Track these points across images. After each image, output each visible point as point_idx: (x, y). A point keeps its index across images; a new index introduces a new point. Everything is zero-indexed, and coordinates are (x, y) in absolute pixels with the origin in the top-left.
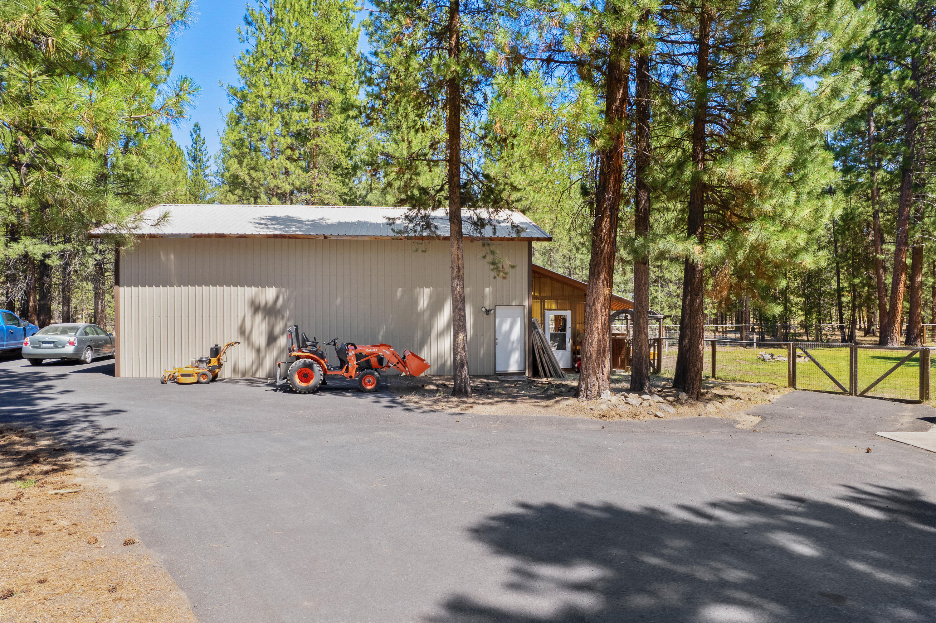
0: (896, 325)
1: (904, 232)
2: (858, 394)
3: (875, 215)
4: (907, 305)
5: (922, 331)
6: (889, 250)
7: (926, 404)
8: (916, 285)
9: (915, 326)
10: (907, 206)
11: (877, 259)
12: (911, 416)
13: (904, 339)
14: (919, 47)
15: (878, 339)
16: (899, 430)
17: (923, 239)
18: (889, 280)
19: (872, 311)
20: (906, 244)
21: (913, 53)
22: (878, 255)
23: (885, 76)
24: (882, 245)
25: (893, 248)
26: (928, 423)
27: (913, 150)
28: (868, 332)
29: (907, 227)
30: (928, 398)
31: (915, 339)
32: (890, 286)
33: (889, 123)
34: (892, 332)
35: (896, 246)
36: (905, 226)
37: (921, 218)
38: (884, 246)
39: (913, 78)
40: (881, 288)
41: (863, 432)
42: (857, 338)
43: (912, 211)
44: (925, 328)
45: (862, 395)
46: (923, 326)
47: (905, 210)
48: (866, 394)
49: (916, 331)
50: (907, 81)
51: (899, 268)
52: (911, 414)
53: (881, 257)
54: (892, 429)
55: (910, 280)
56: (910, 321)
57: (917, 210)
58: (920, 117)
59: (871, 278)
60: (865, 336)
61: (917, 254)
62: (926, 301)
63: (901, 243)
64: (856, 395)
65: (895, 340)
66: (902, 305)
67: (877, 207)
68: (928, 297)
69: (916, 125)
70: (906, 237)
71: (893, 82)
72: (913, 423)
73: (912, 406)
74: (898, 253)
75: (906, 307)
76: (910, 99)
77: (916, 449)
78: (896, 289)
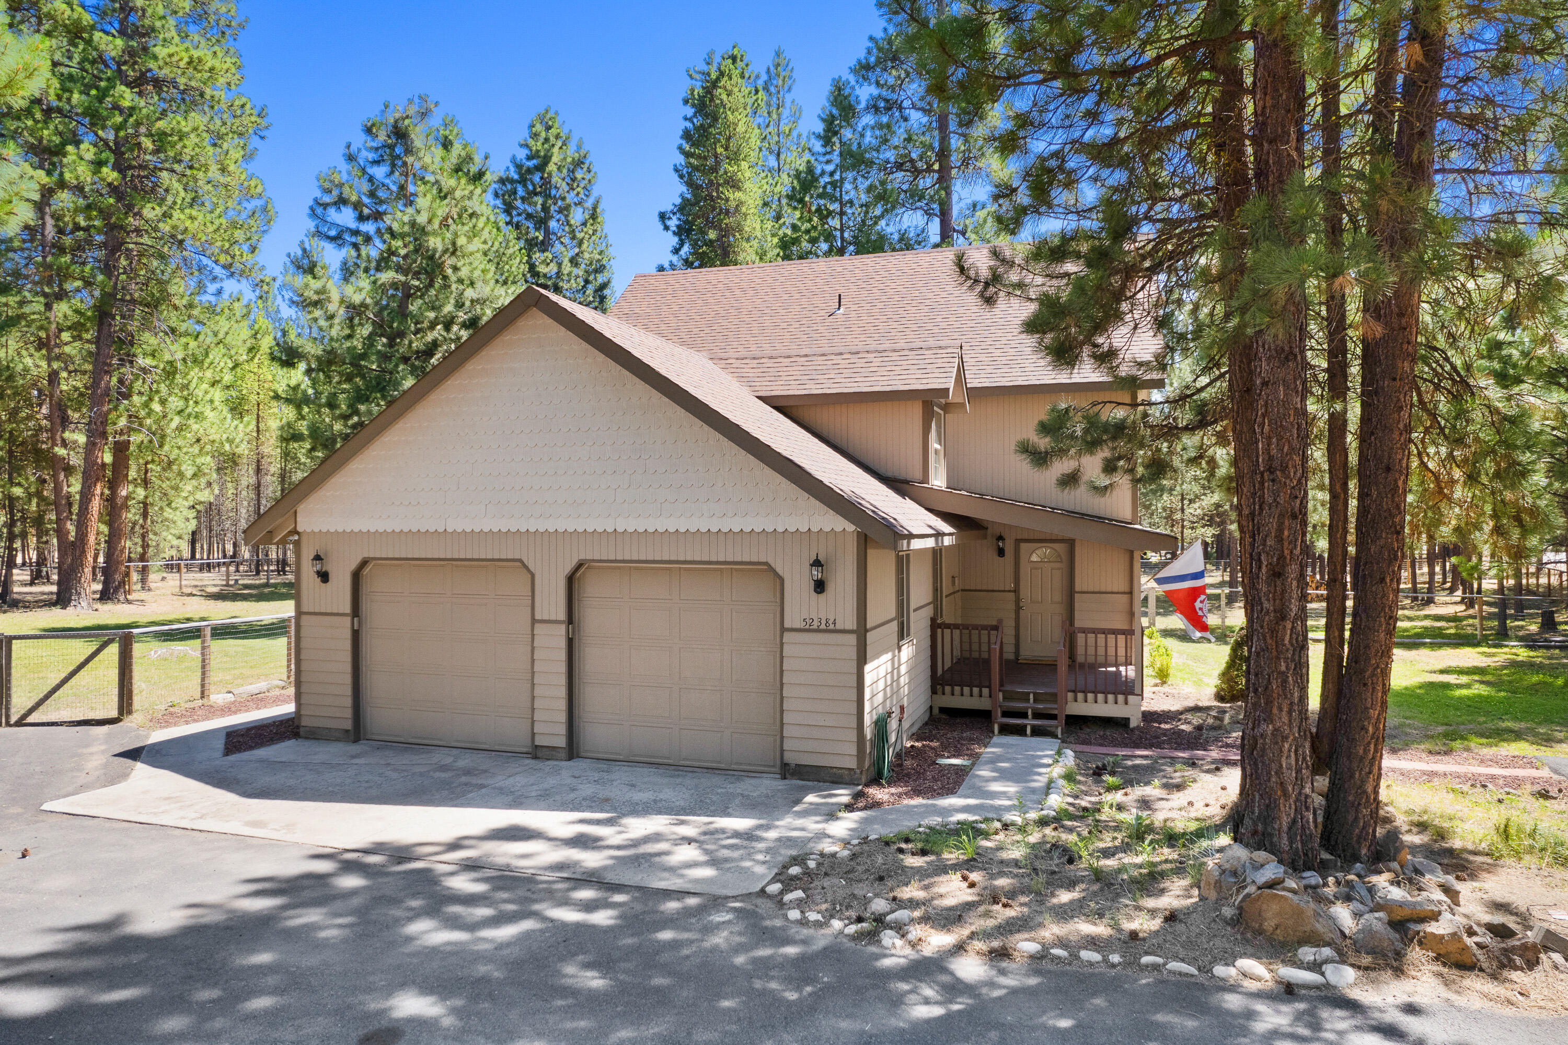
0: (86, 570)
1: (100, 415)
2: (13, 720)
3: (53, 377)
4: (104, 529)
5: (127, 574)
6: (75, 442)
7: (129, 722)
8: (119, 501)
9: (116, 570)
10: (107, 372)
11: (55, 455)
12: (103, 752)
13: (99, 587)
14: (126, 121)
15: (54, 588)
16: (82, 788)
17: (130, 430)
18: (75, 487)
19: (44, 539)
20: (104, 435)
21: (118, 129)
22: (56, 449)
23: (70, 148)
24: (63, 432)
25: (82, 439)
26: (129, 762)
27: (116, 284)
28: (37, 577)
29: (105, 409)
30: (130, 712)
31: (116, 590)
32: (78, 497)
33: (77, 228)
34: (79, 582)
35: (88, 437)
36: (103, 405)
37: (127, 396)
38: (67, 435)
39: (117, 167)
40: (62, 503)
41: (17, 810)
42: (16, 589)
43: (114, 380)
44: (132, 569)
45: (20, 723)
46: (128, 567)
47: (102, 379)
48: (30, 719)
49: (118, 577)
50: (105, 170)
51: (92, 473)
52: (103, 747)
53: (60, 451)
54: (70, 789)
55: (109, 488)
56: (109, 557)
57: (121, 381)
58: (128, 234)
59: (45, 481)
60: (32, 583)
61: (121, 450)
62: (135, 524)
63: (97, 432)
64: (8, 724)
65: (83, 595)
66: (97, 530)
67: (56, 365)
68: (137, 517)
69: (122, 244)
70: (104, 423)
71: (83, 163)
72: (106, 766)
73: (106, 728)
74: (91, 447)
75: (102, 533)
76: (112, 201)
77: (108, 824)
78: (87, 509)
